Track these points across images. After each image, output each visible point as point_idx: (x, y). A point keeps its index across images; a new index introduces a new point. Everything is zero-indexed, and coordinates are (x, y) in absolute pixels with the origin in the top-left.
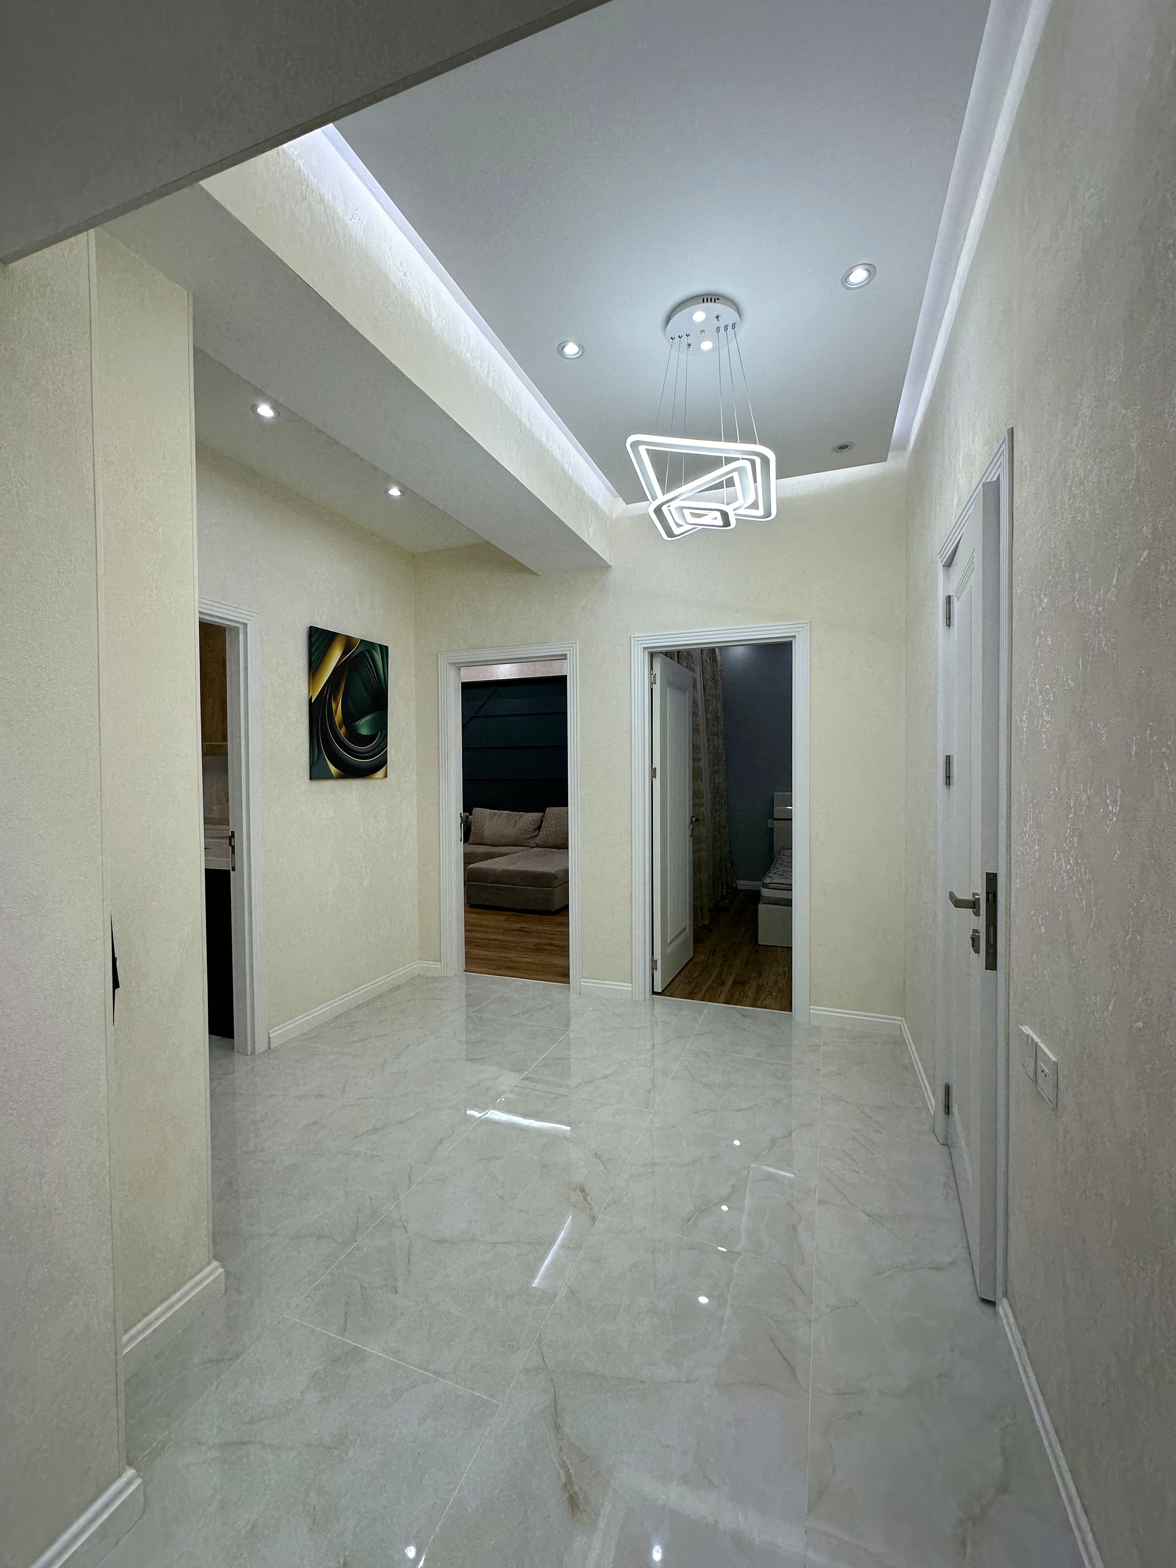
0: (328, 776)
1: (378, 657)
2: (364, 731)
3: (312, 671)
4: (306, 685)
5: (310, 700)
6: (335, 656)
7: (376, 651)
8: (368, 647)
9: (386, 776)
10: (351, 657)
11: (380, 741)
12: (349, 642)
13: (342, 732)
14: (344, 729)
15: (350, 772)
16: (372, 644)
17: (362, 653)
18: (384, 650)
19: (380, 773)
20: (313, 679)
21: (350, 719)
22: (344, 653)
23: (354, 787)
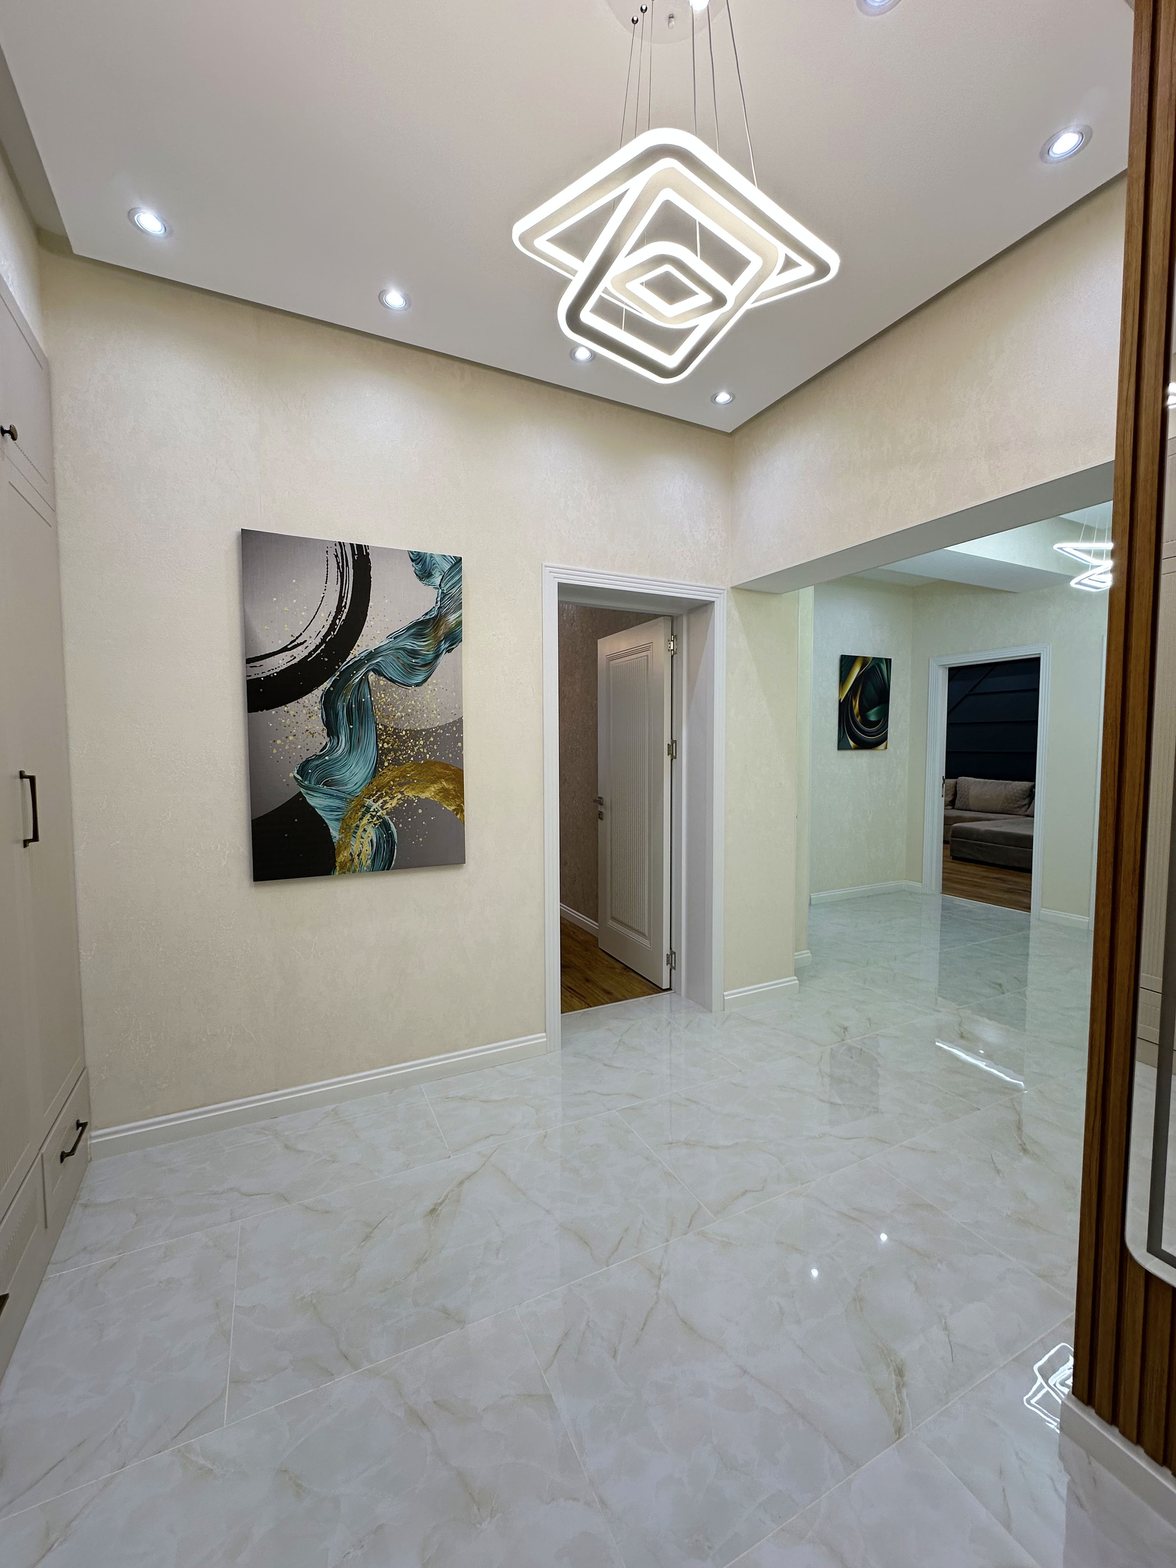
0: (849, 748)
1: (884, 667)
2: (873, 718)
3: (841, 683)
4: (838, 689)
5: (840, 700)
6: (856, 671)
7: (883, 664)
8: (878, 661)
9: (886, 748)
10: (867, 670)
11: (884, 722)
12: (865, 660)
13: (858, 719)
14: (859, 717)
15: (862, 745)
16: (880, 659)
17: (873, 666)
18: (888, 662)
19: (882, 746)
20: (842, 687)
21: (863, 711)
22: (861, 669)
23: (865, 755)
